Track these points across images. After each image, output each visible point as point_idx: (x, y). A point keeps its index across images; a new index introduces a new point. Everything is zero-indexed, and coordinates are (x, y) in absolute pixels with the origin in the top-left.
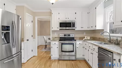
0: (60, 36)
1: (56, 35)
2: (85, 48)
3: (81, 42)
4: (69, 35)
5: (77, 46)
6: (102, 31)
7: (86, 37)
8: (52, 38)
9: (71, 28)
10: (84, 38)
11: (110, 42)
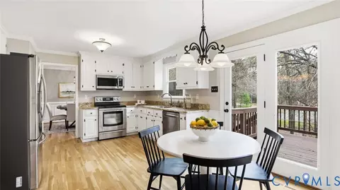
0: (96, 101)
1: (87, 99)
2: (139, 117)
3: (133, 108)
4: (112, 99)
5: (128, 115)
6: (160, 92)
7: (138, 101)
8: (79, 104)
9: (116, 87)
10: (137, 102)
11: (172, 105)
